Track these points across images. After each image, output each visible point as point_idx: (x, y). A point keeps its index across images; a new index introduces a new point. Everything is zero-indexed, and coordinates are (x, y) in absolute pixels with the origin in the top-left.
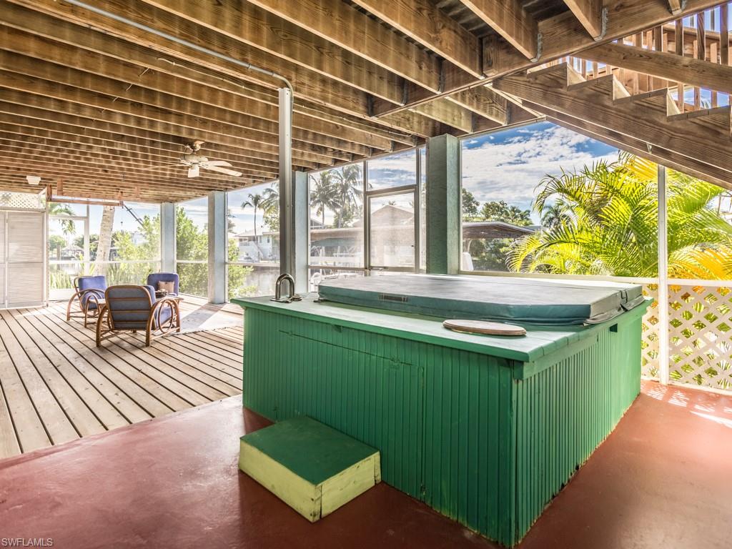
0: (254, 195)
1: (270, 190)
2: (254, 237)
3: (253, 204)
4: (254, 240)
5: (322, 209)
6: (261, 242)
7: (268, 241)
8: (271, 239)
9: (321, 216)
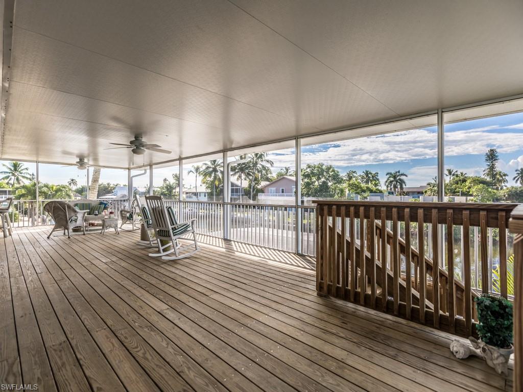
0: (196, 167)
1: (206, 164)
2: (195, 193)
3: (195, 172)
4: (195, 195)
5: (240, 177)
6: (200, 196)
7: (205, 196)
8: (206, 194)
9: (240, 181)
